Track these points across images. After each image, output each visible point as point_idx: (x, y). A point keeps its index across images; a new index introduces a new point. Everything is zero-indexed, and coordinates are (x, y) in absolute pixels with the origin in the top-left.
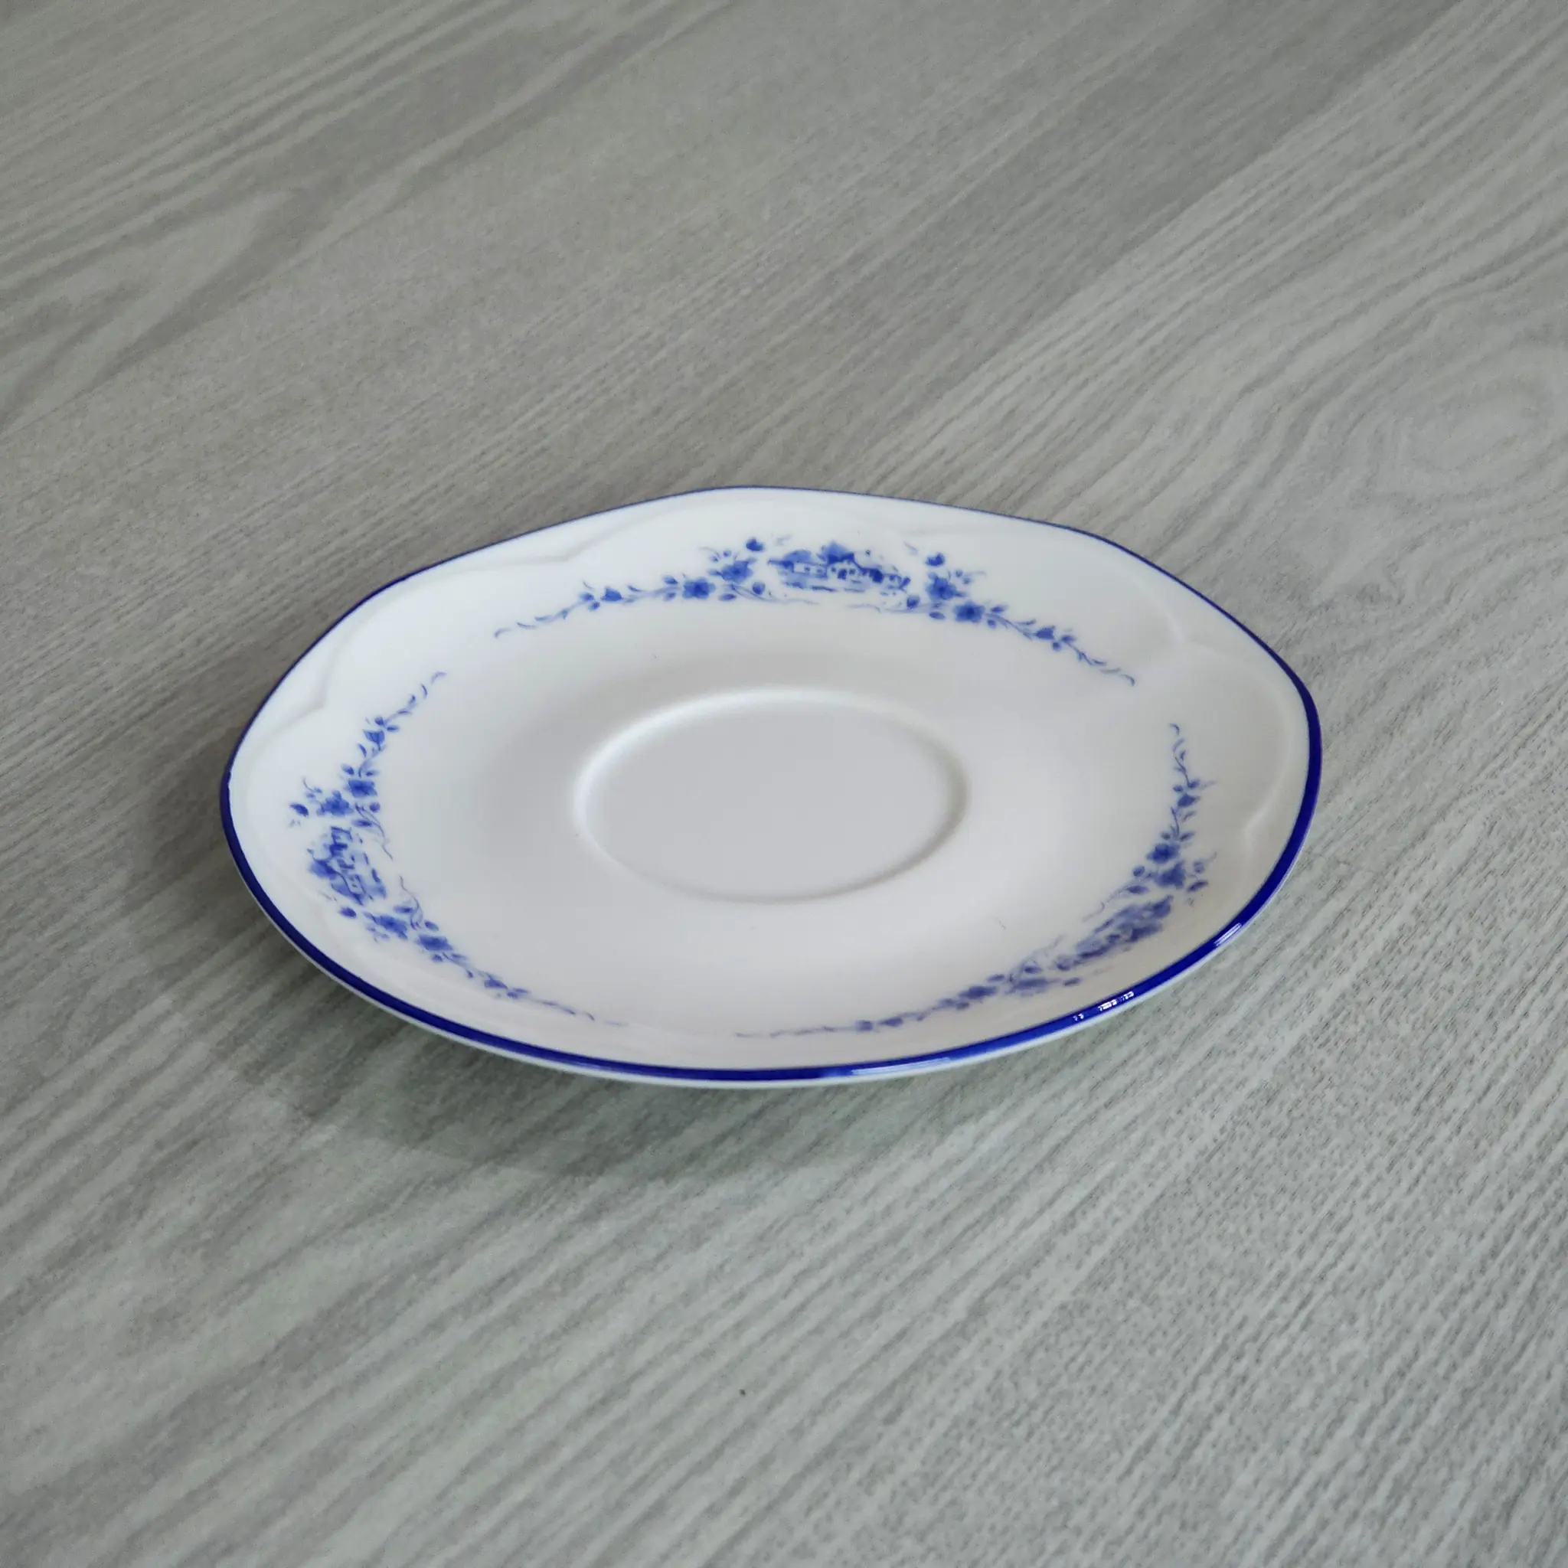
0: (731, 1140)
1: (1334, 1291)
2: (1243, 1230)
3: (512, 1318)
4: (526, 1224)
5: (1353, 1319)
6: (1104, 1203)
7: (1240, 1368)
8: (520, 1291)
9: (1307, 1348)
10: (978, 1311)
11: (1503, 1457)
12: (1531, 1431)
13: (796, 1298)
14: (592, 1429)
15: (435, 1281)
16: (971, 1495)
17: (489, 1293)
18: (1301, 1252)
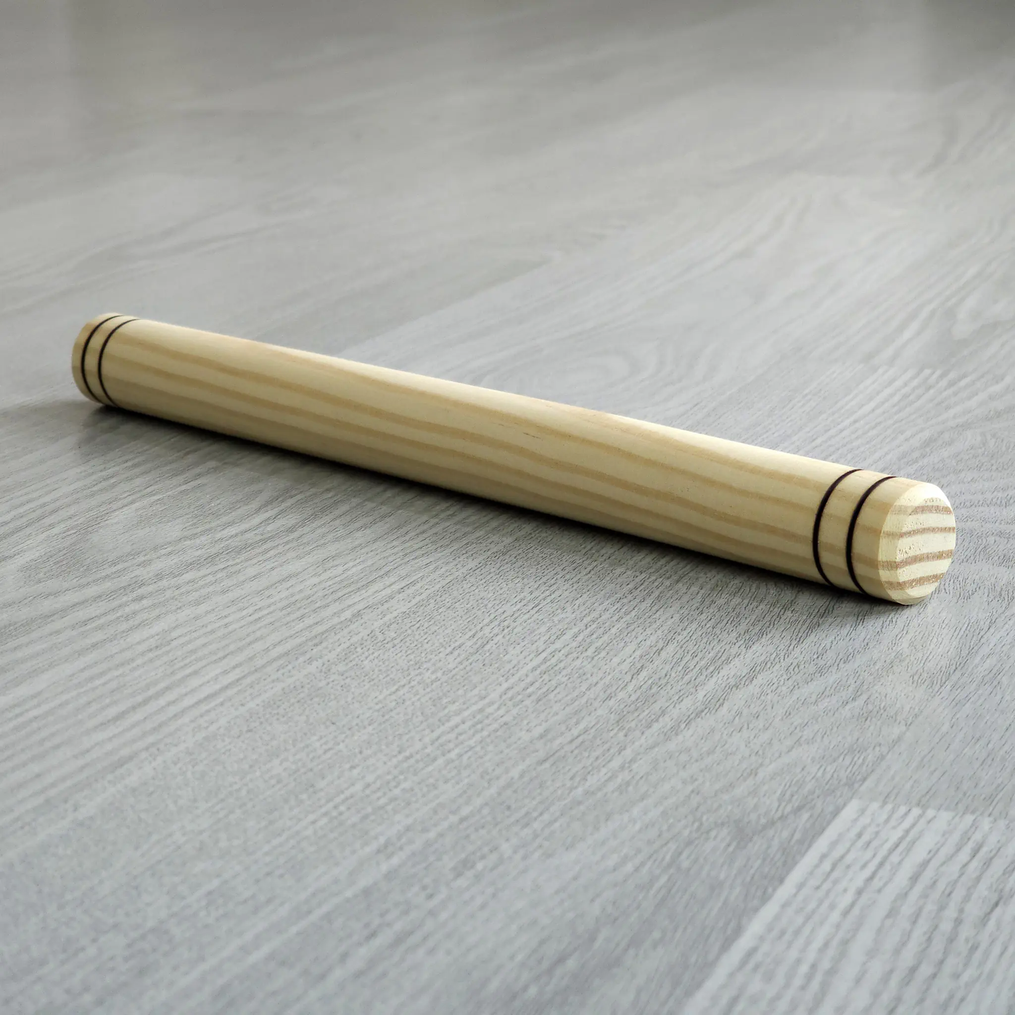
0: (210, 576)
1: (552, 602)
2: (498, 589)
3: (100, 628)
4: (100, 604)
5: (564, 609)
6: (419, 585)
7: (506, 623)
8: (102, 621)
9: (540, 618)
10: (358, 615)
11: (653, 638)
12: (666, 632)
13: (256, 616)
14: (151, 655)
15: (53, 621)
16: (366, 662)
17: (85, 623)
18: (531, 593)
